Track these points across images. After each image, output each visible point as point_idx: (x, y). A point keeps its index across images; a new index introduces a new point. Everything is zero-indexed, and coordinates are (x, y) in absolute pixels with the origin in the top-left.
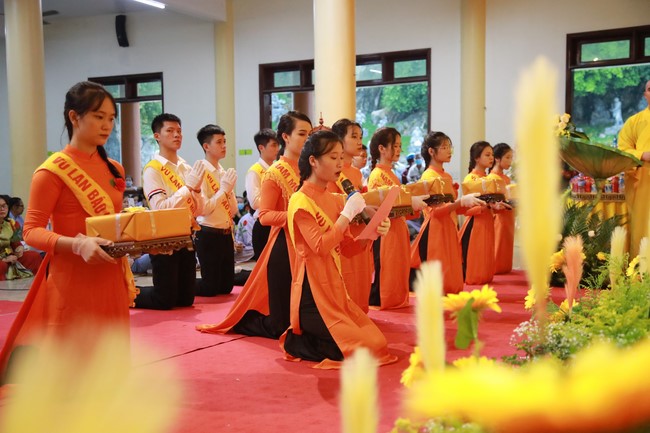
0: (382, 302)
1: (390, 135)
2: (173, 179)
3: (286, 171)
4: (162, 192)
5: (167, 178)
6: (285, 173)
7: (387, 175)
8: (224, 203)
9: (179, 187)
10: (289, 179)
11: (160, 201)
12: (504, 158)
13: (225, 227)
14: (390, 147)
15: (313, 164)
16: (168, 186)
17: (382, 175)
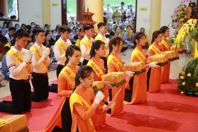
0: (112, 112)
1: (118, 41)
2: (20, 59)
3: (69, 72)
4: (15, 65)
5: (17, 58)
6: (69, 73)
7: (115, 58)
8: (44, 62)
9: (22, 62)
10: (70, 76)
11: (14, 69)
12: (166, 33)
13: (44, 72)
14: (117, 46)
15: (81, 81)
16: (17, 62)
17: (113, 59)
